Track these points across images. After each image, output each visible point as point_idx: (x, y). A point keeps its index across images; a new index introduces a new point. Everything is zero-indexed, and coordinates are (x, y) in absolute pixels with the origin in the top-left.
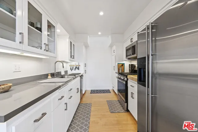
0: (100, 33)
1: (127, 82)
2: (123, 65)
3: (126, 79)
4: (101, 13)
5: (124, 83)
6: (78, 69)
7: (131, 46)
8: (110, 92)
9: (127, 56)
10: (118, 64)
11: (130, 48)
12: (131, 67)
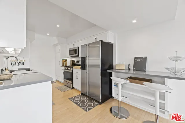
0: (48, 34)
1: (72, 71)
2: (66, 60)
3: (72, 69)
4: (58, 26)
5: (71, 71)
6: (23, 64)
7: (74, 49)
8: (55, 82)
9: (70, 54)
10: (63, 59)
11: (73, 50)
12: (72, 61)
